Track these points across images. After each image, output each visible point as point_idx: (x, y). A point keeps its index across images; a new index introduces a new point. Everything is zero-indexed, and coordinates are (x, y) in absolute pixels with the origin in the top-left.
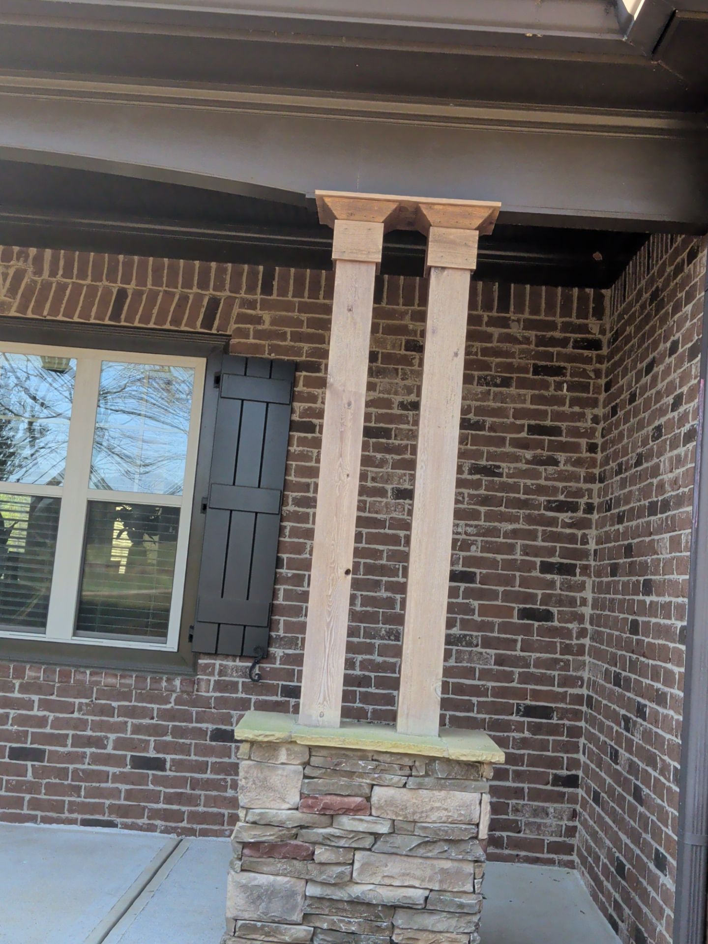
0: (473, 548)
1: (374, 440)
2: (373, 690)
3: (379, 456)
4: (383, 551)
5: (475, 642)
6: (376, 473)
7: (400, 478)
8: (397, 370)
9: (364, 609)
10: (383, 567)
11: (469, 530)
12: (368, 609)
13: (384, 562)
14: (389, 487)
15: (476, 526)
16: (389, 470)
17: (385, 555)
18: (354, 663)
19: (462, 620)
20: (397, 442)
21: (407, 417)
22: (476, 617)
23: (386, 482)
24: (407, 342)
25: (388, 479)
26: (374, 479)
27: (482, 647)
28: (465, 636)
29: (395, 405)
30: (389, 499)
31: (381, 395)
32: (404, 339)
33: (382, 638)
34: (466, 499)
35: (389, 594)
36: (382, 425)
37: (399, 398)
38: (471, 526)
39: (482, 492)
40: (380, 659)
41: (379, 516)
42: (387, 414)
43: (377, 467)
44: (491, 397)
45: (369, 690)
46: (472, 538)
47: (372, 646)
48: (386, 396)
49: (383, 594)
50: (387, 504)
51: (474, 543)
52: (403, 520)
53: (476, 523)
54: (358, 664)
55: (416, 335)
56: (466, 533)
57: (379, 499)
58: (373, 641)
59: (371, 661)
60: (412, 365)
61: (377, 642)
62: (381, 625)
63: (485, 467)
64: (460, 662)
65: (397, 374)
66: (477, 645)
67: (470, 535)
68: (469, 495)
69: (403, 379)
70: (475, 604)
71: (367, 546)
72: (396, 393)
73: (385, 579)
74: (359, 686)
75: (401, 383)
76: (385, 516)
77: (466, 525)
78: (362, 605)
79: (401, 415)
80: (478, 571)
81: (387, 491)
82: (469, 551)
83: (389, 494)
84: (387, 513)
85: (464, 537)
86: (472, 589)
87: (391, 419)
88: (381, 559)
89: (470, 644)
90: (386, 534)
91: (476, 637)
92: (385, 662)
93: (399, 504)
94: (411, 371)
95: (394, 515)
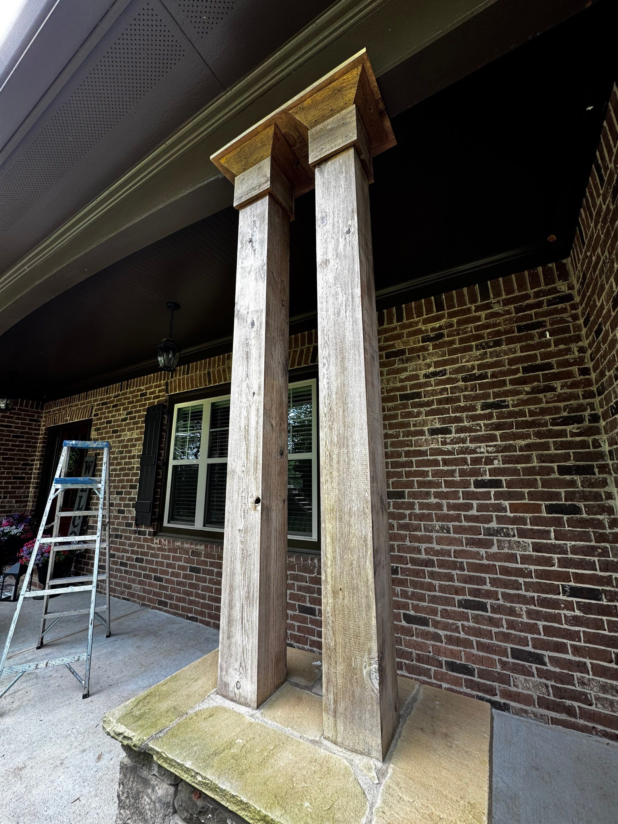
0: (496, 462)
1: (411, 401)
2: (436, 569)
3: (415, 410)
4: (428, 471)
5: (512, 533)
6: (416, 421)
7: (432, 421)
8: (419, 356)
9: (421, 511)
10: (430, 482)
11: (490, 449)
12: (424, 511)
13: (430, 478)
14: (426, 428)
15: (495, 446)
16: (424, 418)
17: (430, 474)
18: (420, 550)
19: (497, 516)
20: (426, 399)
21: (430, 382)
22: (508, 514)
23: (423, 426)
24: (423, 338)
25: (424, 423)
26: (414, 425)
27: (519, 537)
28: (502, 529)
29: (421, 377)
30: (427, 436)
31: (411, 373)
32: (420, 337)
33: (437, 532)
34: (483, 428)
35: (437, 500)
36: (414, 391)
37: (423, 372)
38: (491, 446)
39: (495, 420)
40: (438, 547)
41: (422, 448)
42: (416, 384)
43: (415, 417)
44: (488, 356)
45: (434, 569)
46: (493, 455)
47: (431, 537)
48: (414, 373)
49: (433, 500)
50: (426, 440)
51: (495, 458)
52: (439, 448)
53: (495, 443)
54: (423, 551)
55: (427, 332)
56: (488, 452)
57: (420, 437)
58: (431, 534)
59: (432, 549)
60: (428, 350)
61: (434, 535)
62: (435, 522)
63: (493, 403)
64: (502, 549)
65: (419, 358)
66: (514, 536)
67: (491, 453)
68: (485, 425)
69: (423, 360)
70: (506, 503)
71: (417, 469)
72: (421, 369)
73: (433, 490)
74: (426, 566)
75: (423, 363)
76: (426, 448)
77: (487, 446)
78: (419, 509)
79: (426, 382)
80: (503, 478)
81: (425, 432)
82: (493, 464)
83: (427, 433)
84: (428, 445)
85: (486, 454)
86: (501, 493)
87: (420, 385)
88: (428, 476)
89: (507, 535)
90: (428, 460)
91: (512, 529)
92: (442, 549)
93: (434, 438)
94: (428, 354)
95: (432, 446)
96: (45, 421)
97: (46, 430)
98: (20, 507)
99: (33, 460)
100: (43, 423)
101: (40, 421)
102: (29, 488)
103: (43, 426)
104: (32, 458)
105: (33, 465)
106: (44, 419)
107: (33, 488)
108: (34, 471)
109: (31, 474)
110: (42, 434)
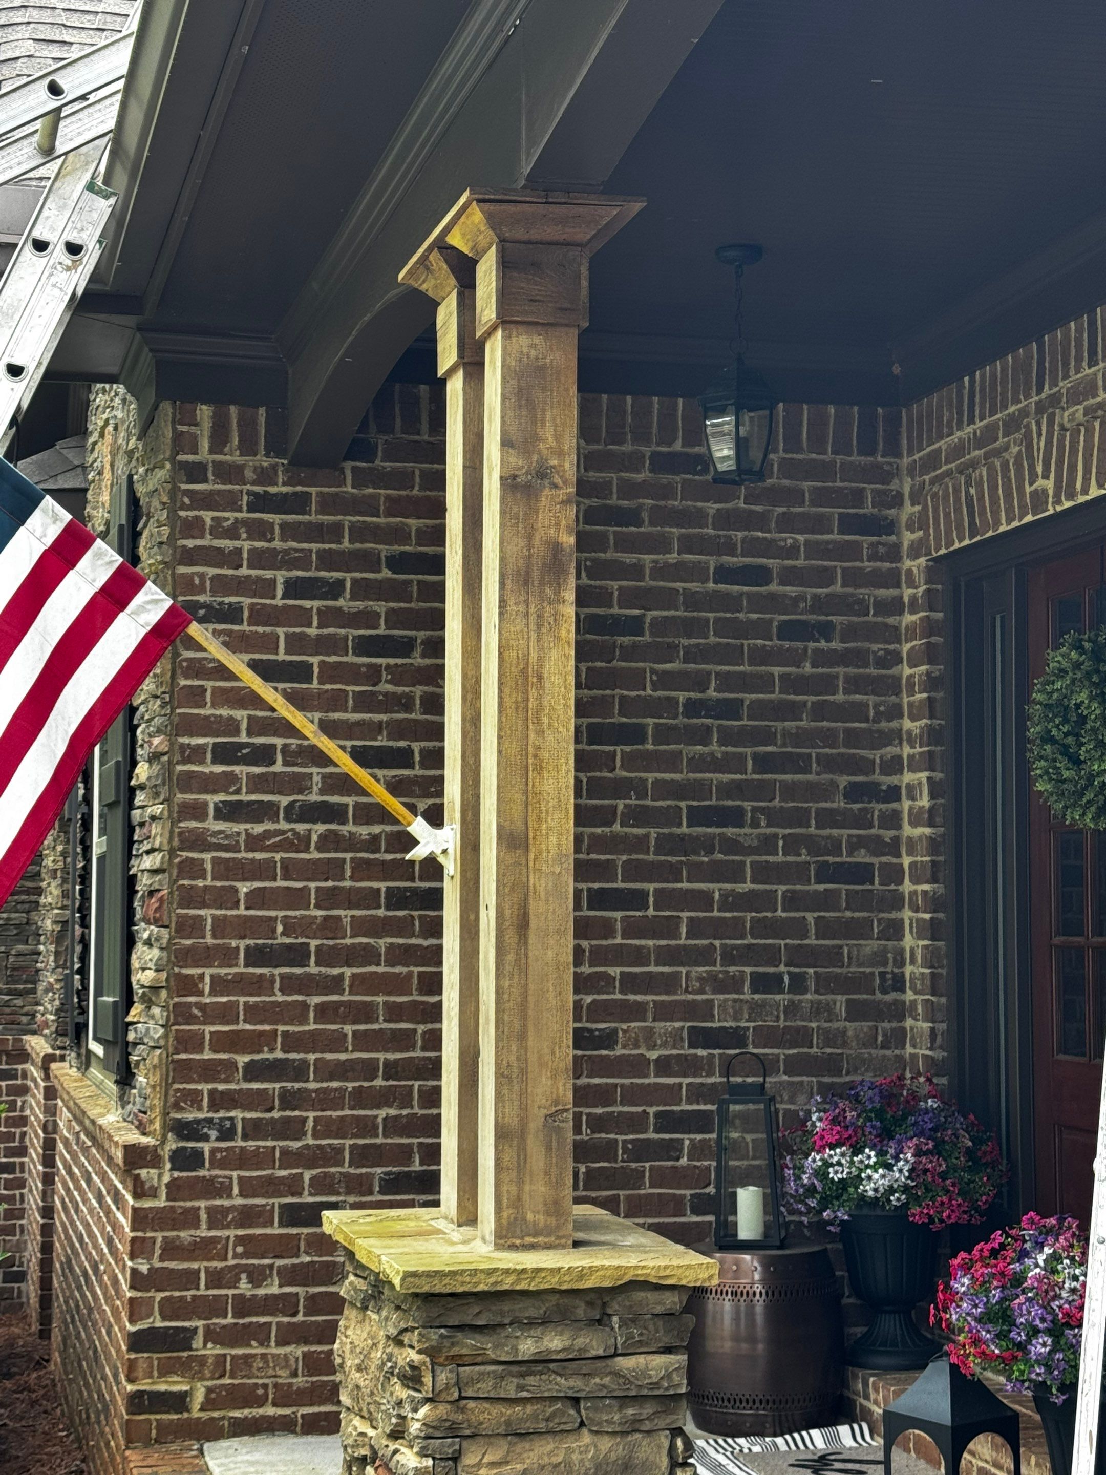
96: (919, 523)
97: (931, 574)
98: (871, 1042)
99: (894, 766)
100: (908, 538)
101: (890, 527)
102: (895, 930)
103: (915, 553)
104: (890, 751)
105: (893, 794)
106: (909, 510)
107: (923, 930)
108: (908, 831)
109: (894, 848)
110: (914, 607)
